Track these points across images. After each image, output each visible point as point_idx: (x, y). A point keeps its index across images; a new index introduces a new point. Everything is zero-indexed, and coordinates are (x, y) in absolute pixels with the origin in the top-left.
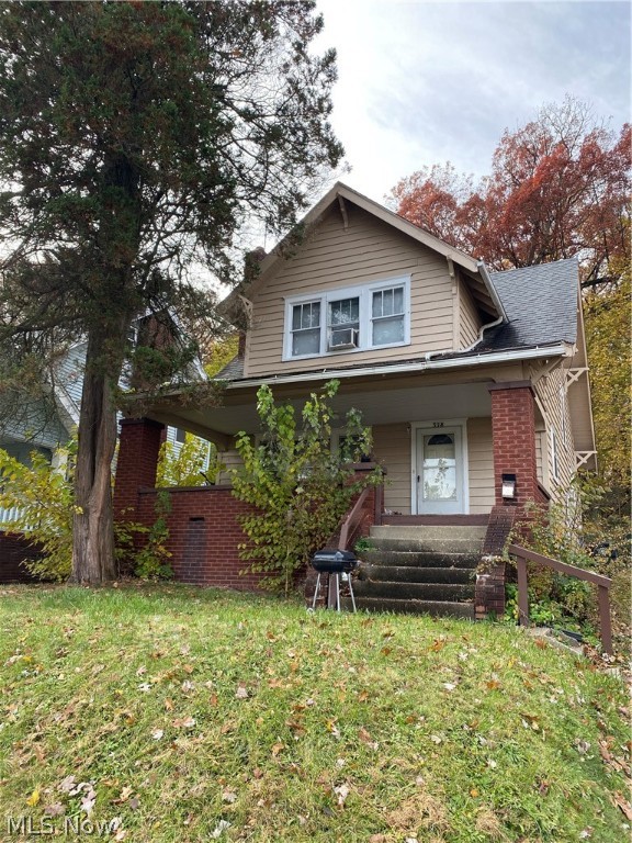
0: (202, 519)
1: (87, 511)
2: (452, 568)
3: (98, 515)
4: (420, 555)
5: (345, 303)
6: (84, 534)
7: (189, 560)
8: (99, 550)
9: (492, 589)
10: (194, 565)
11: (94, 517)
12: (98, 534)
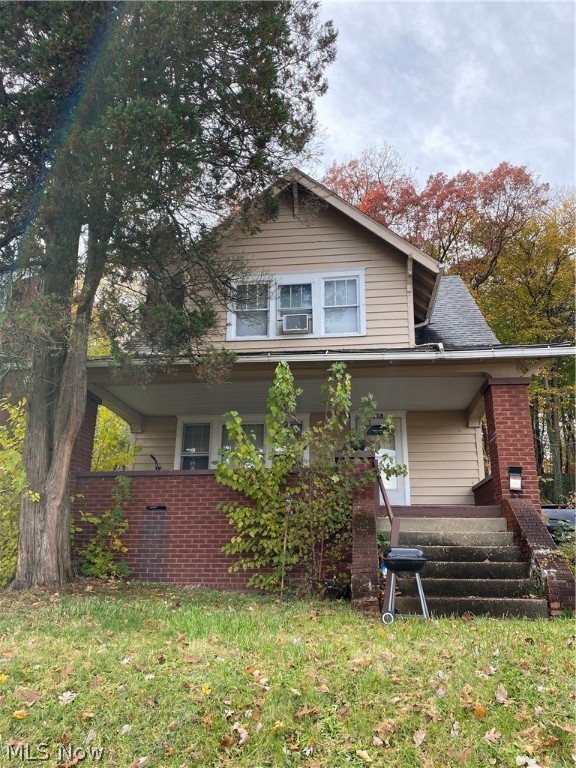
0: (164, 508)
1: (43, 497)
2: (487, 561)
3: (58, 503)
4: (450, 549)
5: (295, 288)
6: (39, 527)
7: (148, 556)
8: (57, 547)
9: (564, 584)
10: (154, 561)
11: (54, 505)
12: (57, 526)
